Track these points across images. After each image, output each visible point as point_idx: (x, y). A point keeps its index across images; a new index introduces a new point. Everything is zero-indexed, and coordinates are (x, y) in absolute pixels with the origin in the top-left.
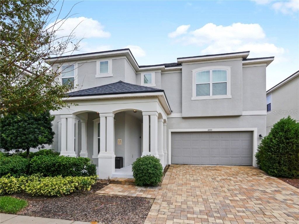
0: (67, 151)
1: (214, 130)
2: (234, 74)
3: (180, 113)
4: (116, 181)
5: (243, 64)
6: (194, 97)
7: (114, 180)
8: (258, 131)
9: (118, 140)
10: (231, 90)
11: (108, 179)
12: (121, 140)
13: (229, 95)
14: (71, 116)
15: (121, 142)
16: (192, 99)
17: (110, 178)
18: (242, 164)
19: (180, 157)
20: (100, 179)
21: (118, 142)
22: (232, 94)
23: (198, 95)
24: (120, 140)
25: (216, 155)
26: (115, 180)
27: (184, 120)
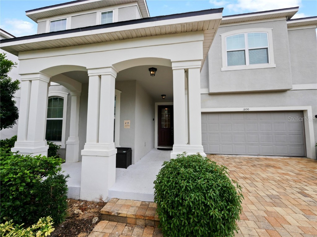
0: (27, 139)
1: (251, 109)
2: (276, 38)
3: (205, 88)
4: (114, 216)
5: (289, 26)
6: (225, 67)
7: (109, 212)
8: (313, 110)
9: (125, 121)
10: (275, 58)
11: (98, 201)
12: (129, 121)
13: (272, 64)
14: (38, 76)
15: (129, 124)
16: (223, 69)
17: (103, 200)
18: (291, 154)
19: (206, 145)
20: (82, 201)
21: (125, 124)
22: (276, 62)
23: (230, 64)
24: (127, 121)
25: (254, 142)
26: (111, 213)
27: (211, 97)
